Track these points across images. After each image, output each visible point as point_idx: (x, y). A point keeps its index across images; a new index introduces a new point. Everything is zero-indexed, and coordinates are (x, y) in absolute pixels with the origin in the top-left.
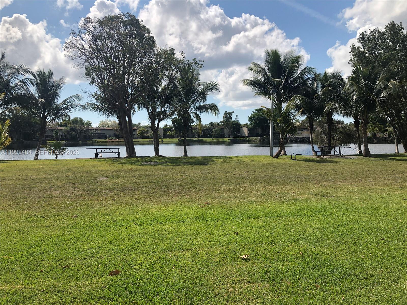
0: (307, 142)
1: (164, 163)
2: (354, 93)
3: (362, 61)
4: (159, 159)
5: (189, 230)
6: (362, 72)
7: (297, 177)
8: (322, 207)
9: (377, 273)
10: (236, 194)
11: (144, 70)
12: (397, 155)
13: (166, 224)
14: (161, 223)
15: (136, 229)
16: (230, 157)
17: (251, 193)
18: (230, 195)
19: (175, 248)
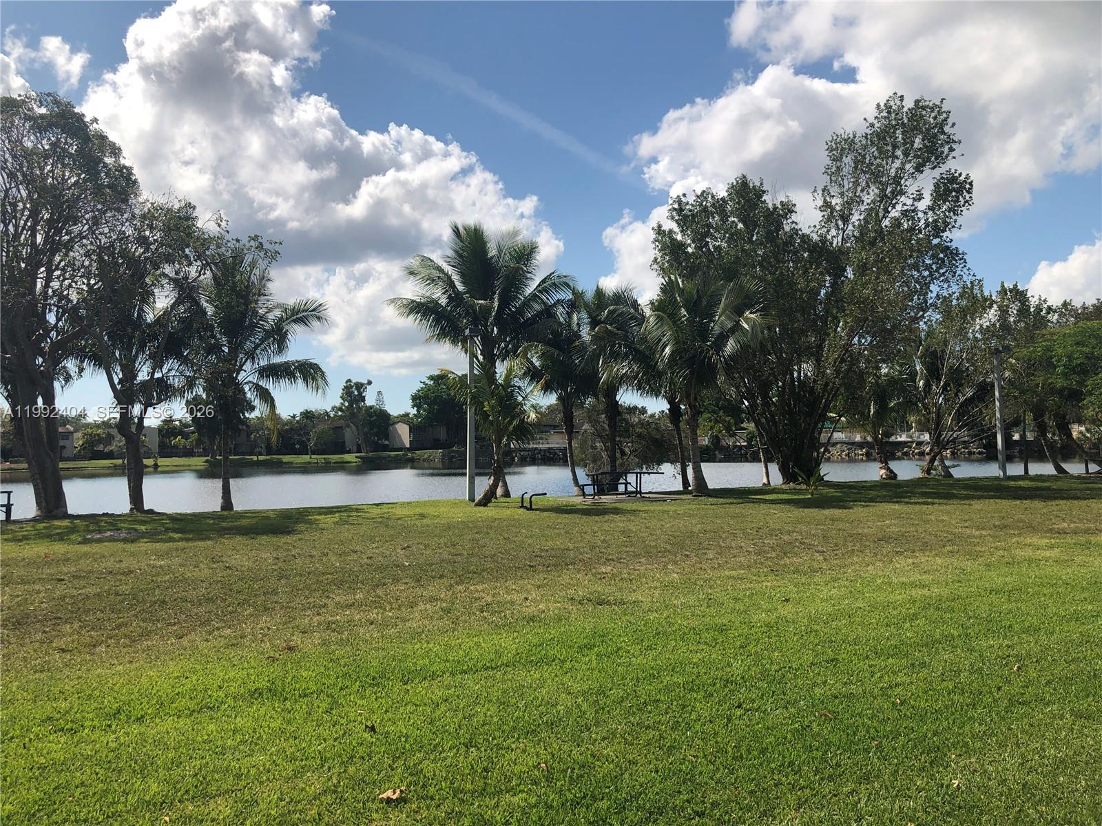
0: (561, 461)
1: (160, 533)
2: (665, 339)
3: (680, 264)
4: (143, 522)
5: (231, 733)
6: (682, 291)
7: (536, 556)
8: (595, 633)
9: (725, 797)
10: (373, 616)
11: (100, 260)
12: (766, 490)
13: (157, 720)
14: (140, 719)
15: (57, 747)
16: (359, 507)
17: (415, 609)
18: (357, 617)
19: (182, 792)
